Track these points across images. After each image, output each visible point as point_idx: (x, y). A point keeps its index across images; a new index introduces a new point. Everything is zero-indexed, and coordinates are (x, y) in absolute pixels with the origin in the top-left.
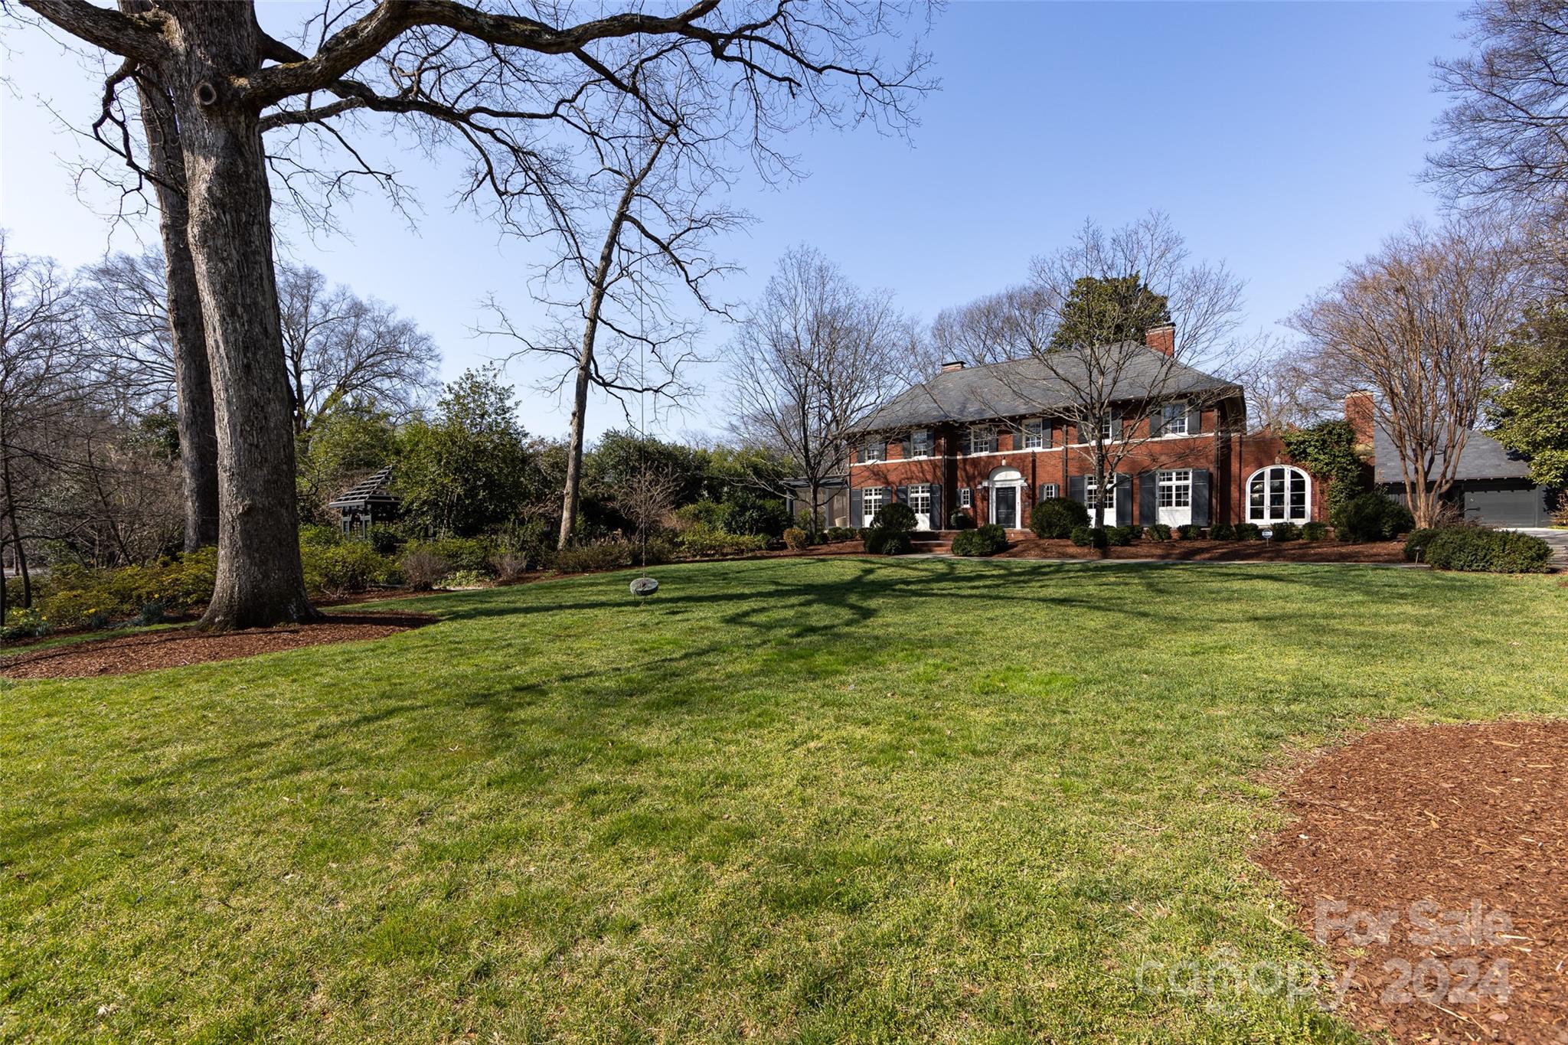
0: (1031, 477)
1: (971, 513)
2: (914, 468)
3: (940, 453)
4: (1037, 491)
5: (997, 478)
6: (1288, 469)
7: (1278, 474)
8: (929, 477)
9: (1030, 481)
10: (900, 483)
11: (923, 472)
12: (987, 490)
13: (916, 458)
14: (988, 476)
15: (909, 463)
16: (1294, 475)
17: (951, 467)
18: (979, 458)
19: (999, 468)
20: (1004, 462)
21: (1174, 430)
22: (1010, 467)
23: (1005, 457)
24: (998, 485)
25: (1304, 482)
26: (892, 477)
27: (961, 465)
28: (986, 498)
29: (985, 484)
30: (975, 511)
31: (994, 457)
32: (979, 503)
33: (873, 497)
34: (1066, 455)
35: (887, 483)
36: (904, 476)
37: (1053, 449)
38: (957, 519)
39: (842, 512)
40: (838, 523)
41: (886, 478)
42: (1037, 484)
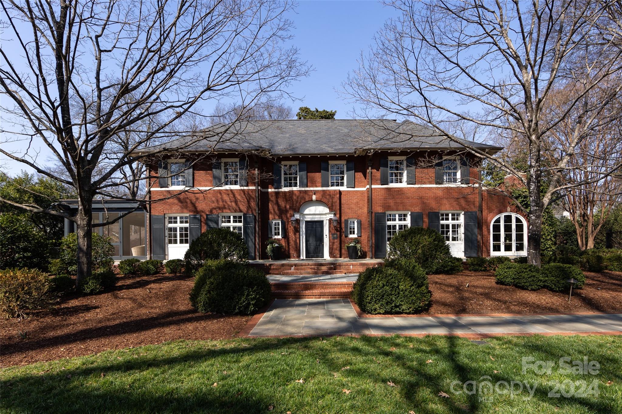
0: (338, 212)
1: (283, 243)
2: (226, 197)
3: (254, 184)
4: (343, 225)
5: (307, 211)
6: (514, 216)
7: (508, 219)
8: (244, 208)
9: (338, 216)
10: (211, 211)
11: (236, 202)
12: (298, 221)
13: (227, 187)
14: (298, 209)
15: (220, 192)
16: (518, 220)
17: (264, 198)
18: (291, 192)
19: (311, 202)
20: (314, 197)
21: (450, 181)
22: (319, 202)
23: (315, 192)
24: (308, 218)
25: (523, 225)
26: (201, 206)
27: (273, 198)
28: (297, 230)
29: (297, 216)
30: (288, 243)
31: (306, 192)
32: (291, 234)
33: (178, 225)
34: (370, 195)
35: (196, 211)
36: (213, 205)
37: (356, 189)
38: (274, 250)
39: (139, 242)
40: (135, 252)
41: (194, 205)
42: (343, 220)
